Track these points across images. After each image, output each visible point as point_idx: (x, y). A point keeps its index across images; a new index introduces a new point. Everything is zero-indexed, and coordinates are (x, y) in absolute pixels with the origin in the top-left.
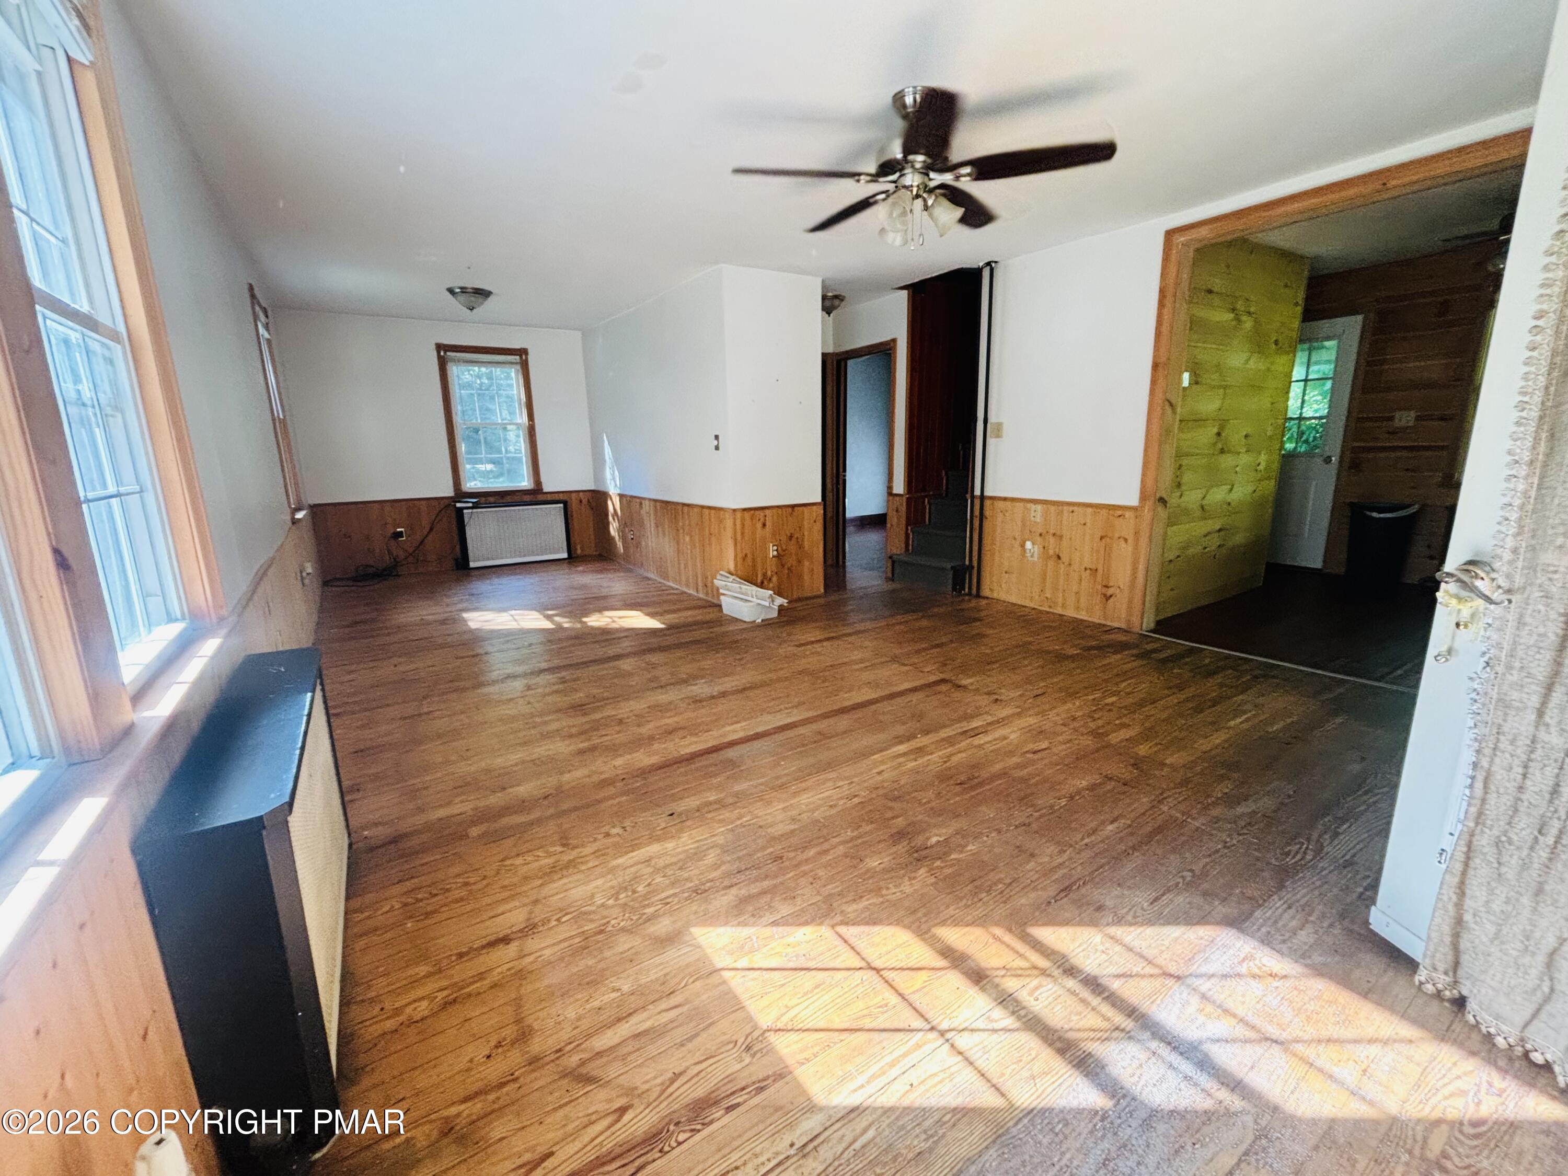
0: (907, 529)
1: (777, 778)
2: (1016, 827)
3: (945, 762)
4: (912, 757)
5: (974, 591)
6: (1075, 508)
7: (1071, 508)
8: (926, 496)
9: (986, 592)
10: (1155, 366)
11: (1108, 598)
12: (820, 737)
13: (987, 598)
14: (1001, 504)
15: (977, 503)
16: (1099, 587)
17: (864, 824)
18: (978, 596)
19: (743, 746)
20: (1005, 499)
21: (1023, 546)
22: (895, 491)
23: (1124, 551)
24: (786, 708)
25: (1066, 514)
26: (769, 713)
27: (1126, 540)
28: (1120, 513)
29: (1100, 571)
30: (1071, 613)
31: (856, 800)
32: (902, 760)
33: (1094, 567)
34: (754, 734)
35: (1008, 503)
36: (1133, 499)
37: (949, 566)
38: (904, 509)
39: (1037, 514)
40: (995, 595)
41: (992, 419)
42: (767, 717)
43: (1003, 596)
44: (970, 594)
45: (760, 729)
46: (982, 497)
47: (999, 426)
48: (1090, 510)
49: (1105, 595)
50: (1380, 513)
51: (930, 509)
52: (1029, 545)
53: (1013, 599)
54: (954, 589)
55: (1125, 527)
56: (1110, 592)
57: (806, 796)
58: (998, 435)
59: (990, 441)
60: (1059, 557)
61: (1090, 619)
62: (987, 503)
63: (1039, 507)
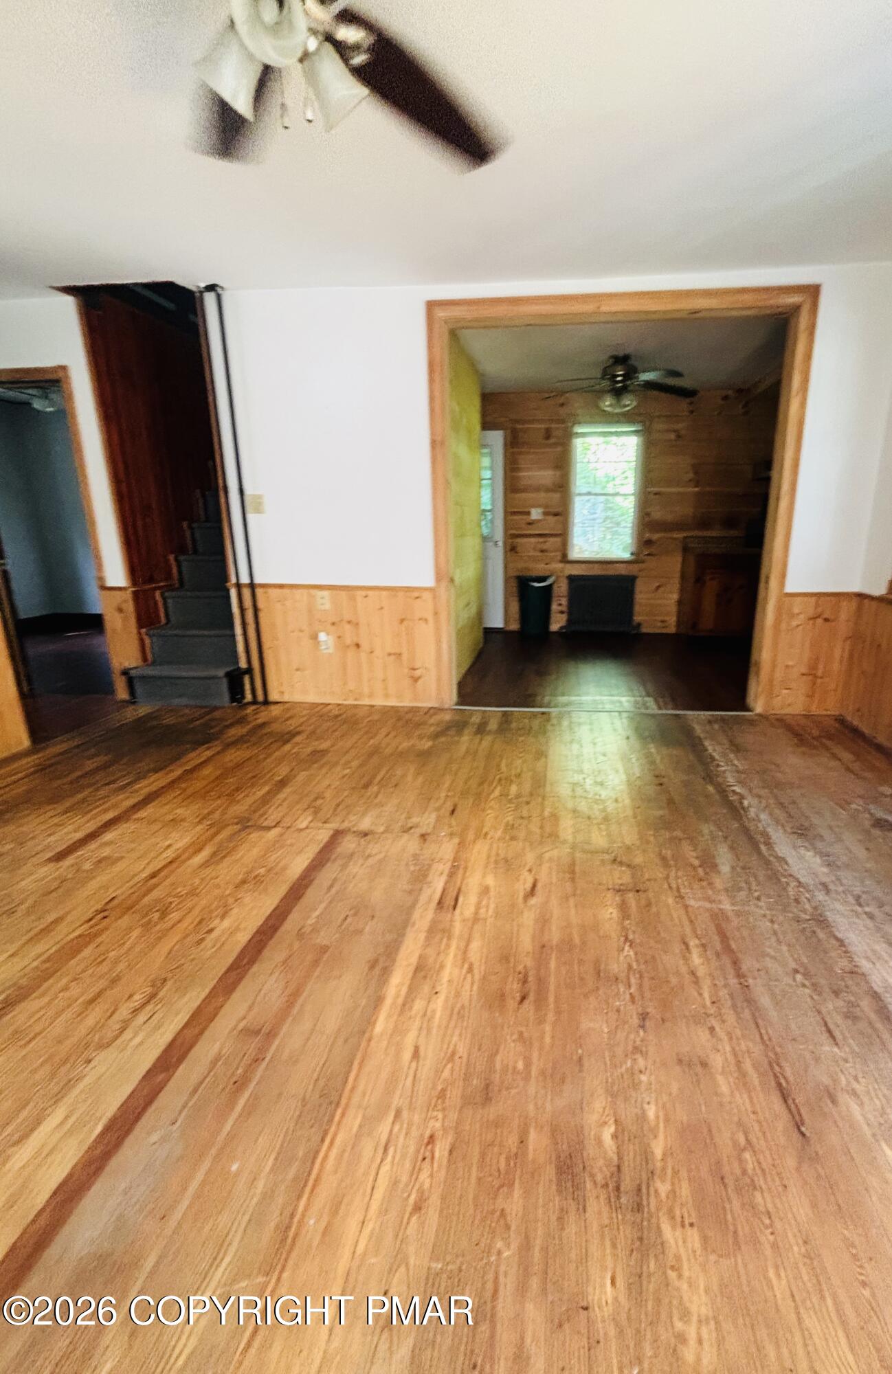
0: (139, 633)
1: (257, 1220)
2: (642, 1027)
3: (470, 970)
4: (426, 989)
5: (260, 698)
6: (370, 593)
7: (364, 593)
8: (156, 589)
9: (274, 696)
10: (434, 443)
11: (416, 680)
12: (255, 1043)
13: (277, 703)
14: (274, 593)
15: (247, 593)
16: (406, 671)
17: (500, 1203)
18: (266, 702)
19: (99, 1188)
20: (281, 586)
21: (315, 637)
22: (110, 583)
23: (425, 633)
24: (136, 1011)
25: (359, 599)
26: (104, 1046)
27: (426, 620)
28: (416, 594)
29: (405, 657)
30: (379, 701)
31: (441, 1149)
32: (419, 1005)
33: (397, 651)
34: (107, 1129)
35: (286, 591)
36: (426, 579)
37: (221, 673)
38: (130, 607)
39: (324, 601)
40: (286, 698)
41: (248, 491)
42: (104, 1062)
43: (298, 697)
44: (255, 702)
45: (111, 1105)
46: (252, 586)
47: (258, 500)
48: (384, 593)
49: (412, 677)
50: (539, 582)
51: (165, 604)
52: (322, 636)
53: (312, 698)
54: (233, 699)
55: (424, 608)
56: (418, 673)
57: (353, 1224)
58: (258, 510)
59: (251, 517)
60: (358, 646)
61: (402, 704)
62: (259, 591)
63: (326, 593)
